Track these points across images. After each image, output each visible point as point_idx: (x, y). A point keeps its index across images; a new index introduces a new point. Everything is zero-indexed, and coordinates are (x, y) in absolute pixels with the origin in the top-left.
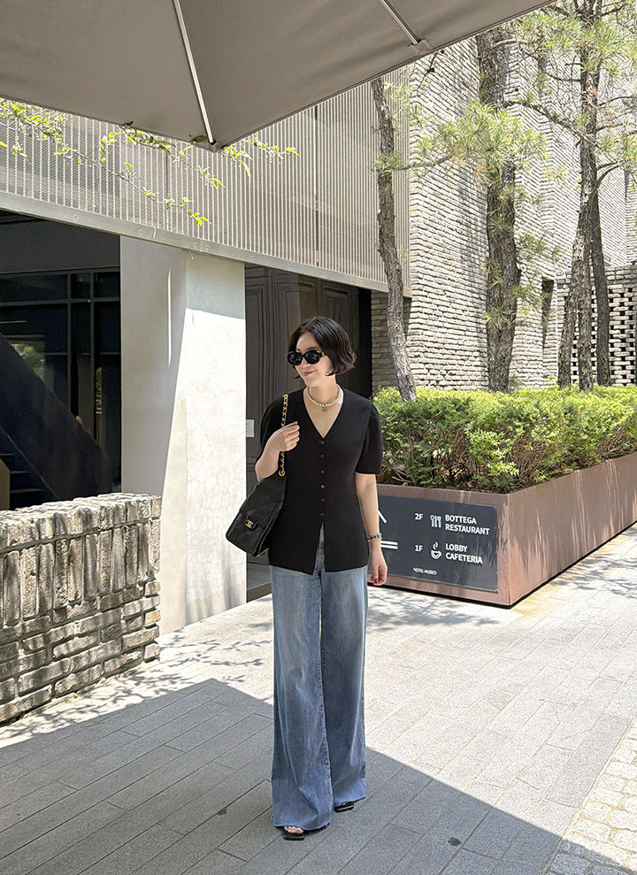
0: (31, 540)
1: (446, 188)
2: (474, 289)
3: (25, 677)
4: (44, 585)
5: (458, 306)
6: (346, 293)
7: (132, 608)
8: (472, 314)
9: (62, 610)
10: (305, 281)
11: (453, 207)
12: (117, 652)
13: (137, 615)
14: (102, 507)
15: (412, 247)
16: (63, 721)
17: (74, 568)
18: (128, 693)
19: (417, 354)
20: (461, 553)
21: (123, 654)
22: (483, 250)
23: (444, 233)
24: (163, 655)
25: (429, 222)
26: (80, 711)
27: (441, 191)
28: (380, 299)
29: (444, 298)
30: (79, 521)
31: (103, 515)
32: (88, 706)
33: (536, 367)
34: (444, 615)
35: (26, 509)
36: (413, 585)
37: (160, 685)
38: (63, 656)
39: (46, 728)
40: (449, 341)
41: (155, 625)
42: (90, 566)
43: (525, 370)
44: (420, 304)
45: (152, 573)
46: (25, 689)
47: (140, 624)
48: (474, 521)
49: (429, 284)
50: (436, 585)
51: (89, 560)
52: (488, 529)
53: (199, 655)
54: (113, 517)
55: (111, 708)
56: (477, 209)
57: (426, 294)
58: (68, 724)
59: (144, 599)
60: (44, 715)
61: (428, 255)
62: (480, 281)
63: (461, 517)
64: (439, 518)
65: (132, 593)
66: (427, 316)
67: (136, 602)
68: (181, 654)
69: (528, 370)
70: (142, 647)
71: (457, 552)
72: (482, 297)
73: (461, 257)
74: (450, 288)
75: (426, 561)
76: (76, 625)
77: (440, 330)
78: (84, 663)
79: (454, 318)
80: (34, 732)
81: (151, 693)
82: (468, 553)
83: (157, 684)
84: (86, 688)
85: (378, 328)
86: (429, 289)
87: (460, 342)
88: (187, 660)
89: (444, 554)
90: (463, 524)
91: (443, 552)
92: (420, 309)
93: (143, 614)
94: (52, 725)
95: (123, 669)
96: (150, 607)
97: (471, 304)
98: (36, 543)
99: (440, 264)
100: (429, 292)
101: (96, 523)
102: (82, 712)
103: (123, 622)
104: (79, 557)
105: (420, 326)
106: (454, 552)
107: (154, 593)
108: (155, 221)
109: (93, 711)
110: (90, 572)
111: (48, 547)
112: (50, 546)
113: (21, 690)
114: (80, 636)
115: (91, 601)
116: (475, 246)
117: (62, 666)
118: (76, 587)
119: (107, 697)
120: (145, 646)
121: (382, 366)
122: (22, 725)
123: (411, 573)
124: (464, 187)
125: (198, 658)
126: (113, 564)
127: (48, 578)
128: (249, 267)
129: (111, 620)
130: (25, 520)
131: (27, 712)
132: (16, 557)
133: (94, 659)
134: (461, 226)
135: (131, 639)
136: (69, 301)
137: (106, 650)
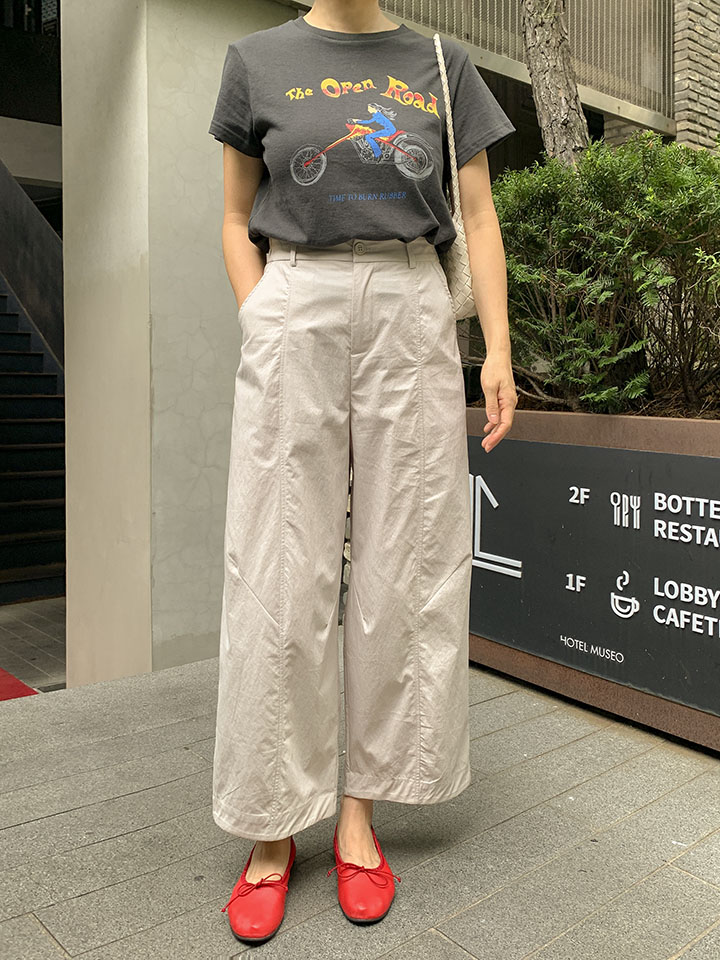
20: (700, 609)
63: (702, 501)
64: (636, 502)
71: (687, 605)
89: (646, 608)
90: (708, 521)
91: (648, 600)
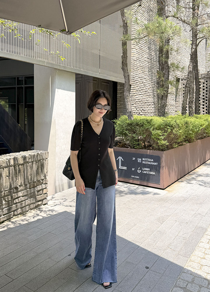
0: (7, 165)
1: (144, 46)
2: (152, 81)
3: (5, 210)
4: (11, 180)
5: (147, 87)
6: (109, 83)
7: (39, 187)
8: (152, 90)
9: (16, 188)
10: (95, 79)
11: (146, 53)
12: (34, 202)
13: (40, 190)
14: (30, 155)
15: (132, 67)
16: (17, 224)
17: (20, 174)
18: (38, 215)
19: (133, 104)
20: (148, 171)
21: (36, 202)
22: (156, 68)
23: (143, 62)
24: (49, 203)
25: (138, 58)
26: (22, 220)
27: (142, 48)
28: (121, 85)
29: (142, 84)
30: (22, 159)
31: (30, 157)
32: (25, 219)
33: (173, 108)
34: (142, 191)
35: (5, 155)
36: (131, 181)
37: (48, 213)
38: (17, 203)
39: (12, 226)
40: (144, 99)
41: (46, 193)
42: (26, 174)
43: (169, 109)
44: (134, 87)
45: (45, 176)
46: (5, 213)
47: (41, 193)
48: (152, 160)
49: (137, 80)
50: (139, 182)
51: (25, 172)
52: (157, 163)
53: (61, 203)
54: (33, 158)
55: (33, 220)
56: (154, 53)
57: (136, 83)
58: (18, 225)
59: (43, 185)
60: (11, 222)
61: (137, 70)
62: (155, 79)
63: (148, 159)
64: (141, 159)
65: (39, 183)
66: (136, 91)
67: (40, 186)
68: (55, 202)
69: (170, 109)
70: (42, 200)
71: (146, 171)
72: (155, 84)
73: (148, 70)
74: (144, 81)
75: (136, 173)
76: (21, 193)
77: (141, 95)
78: (24, 205)
79: (145, 91)
80: (8, 227)
81: (45, 215)
82: (150, 171)
83: (47, 212)
84: (24, 213)
85: (120, 95)
86: (137, 82)
87: (147, 100)
88: (57, 205)
89: (142, 171)
90: (148, 161)
91: (142, 170)
92: (134, 88)
93: (43, 190)
94: (14, 225)
95: (36, 207)
96: (45, 187)
97: (151, 87)
98: (8, 166)
99: (141, 73)
100: (137, 83)
101: (27, 160)
102: (23, 221)
103: (36, 192)
104: (22, 171)
105: (134, 94)
106: (145, 171)
107: (46, 183)
108: (46, 59)
109: (27, 221)
110: (25, 176)
111: (12, 168)
112: (13, 167)
113: (4, 213)
114: (22, 196)
115: (26, 185)
116: (153, 67)
117: (17, 206)
118: (21, 181)
119: (31, 216)
120: (43, 200)
121: (120, 108)
122: (4, 225)
123: (130, 177)
124: (150, 46)
125: (60, 204)
126: (33, 174)
127: (12, 178)
128: (77, 75)
129: (32, 191)
130: (5, 159)
131: (5, 221)
132: (2, 171)
133: (27, 204)
134: (149, 60)
135: (39, 198)
136: (16, 86)
137: (31, 201)
